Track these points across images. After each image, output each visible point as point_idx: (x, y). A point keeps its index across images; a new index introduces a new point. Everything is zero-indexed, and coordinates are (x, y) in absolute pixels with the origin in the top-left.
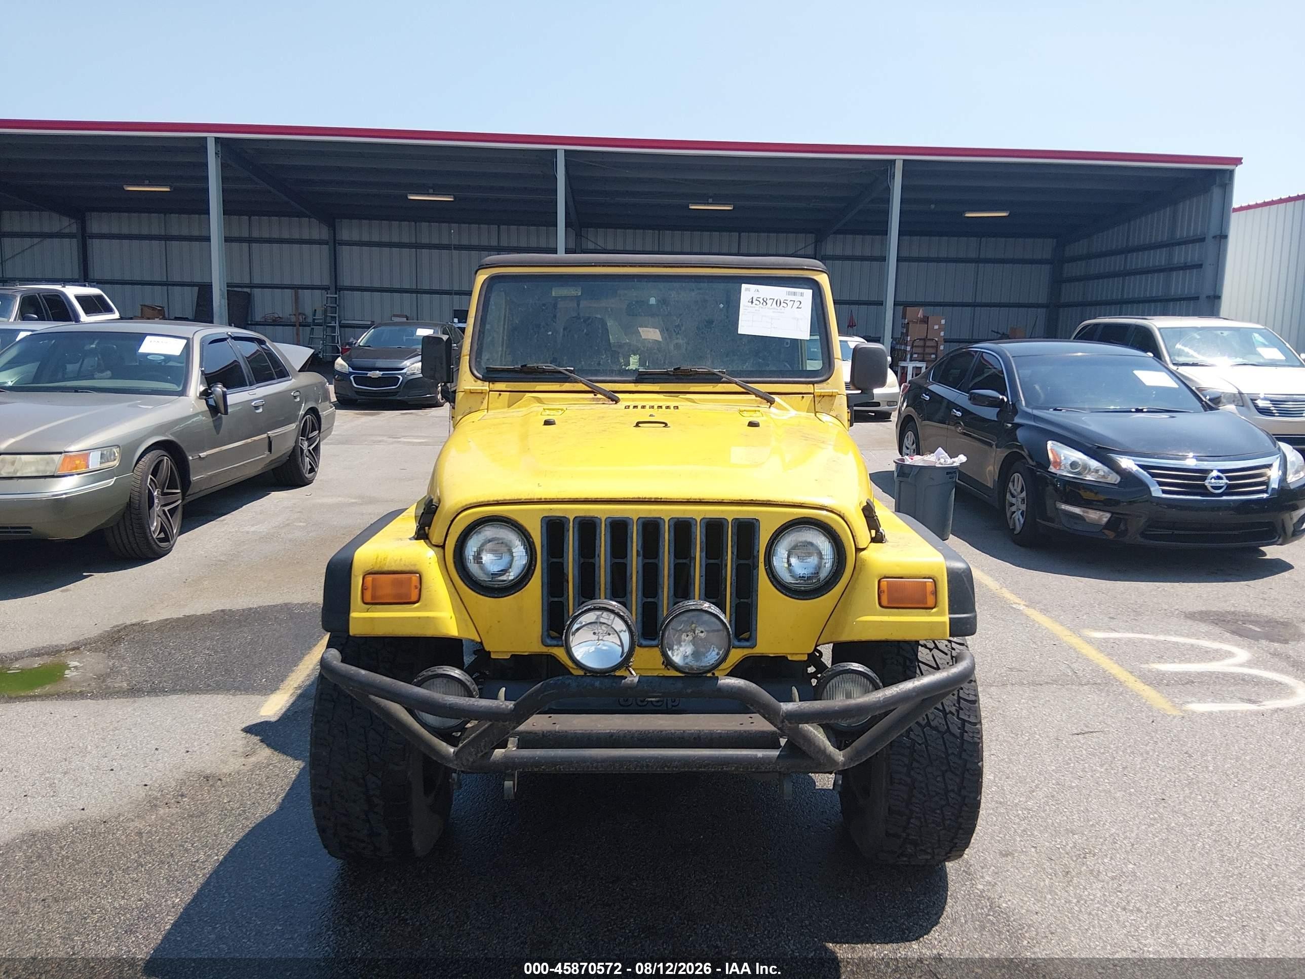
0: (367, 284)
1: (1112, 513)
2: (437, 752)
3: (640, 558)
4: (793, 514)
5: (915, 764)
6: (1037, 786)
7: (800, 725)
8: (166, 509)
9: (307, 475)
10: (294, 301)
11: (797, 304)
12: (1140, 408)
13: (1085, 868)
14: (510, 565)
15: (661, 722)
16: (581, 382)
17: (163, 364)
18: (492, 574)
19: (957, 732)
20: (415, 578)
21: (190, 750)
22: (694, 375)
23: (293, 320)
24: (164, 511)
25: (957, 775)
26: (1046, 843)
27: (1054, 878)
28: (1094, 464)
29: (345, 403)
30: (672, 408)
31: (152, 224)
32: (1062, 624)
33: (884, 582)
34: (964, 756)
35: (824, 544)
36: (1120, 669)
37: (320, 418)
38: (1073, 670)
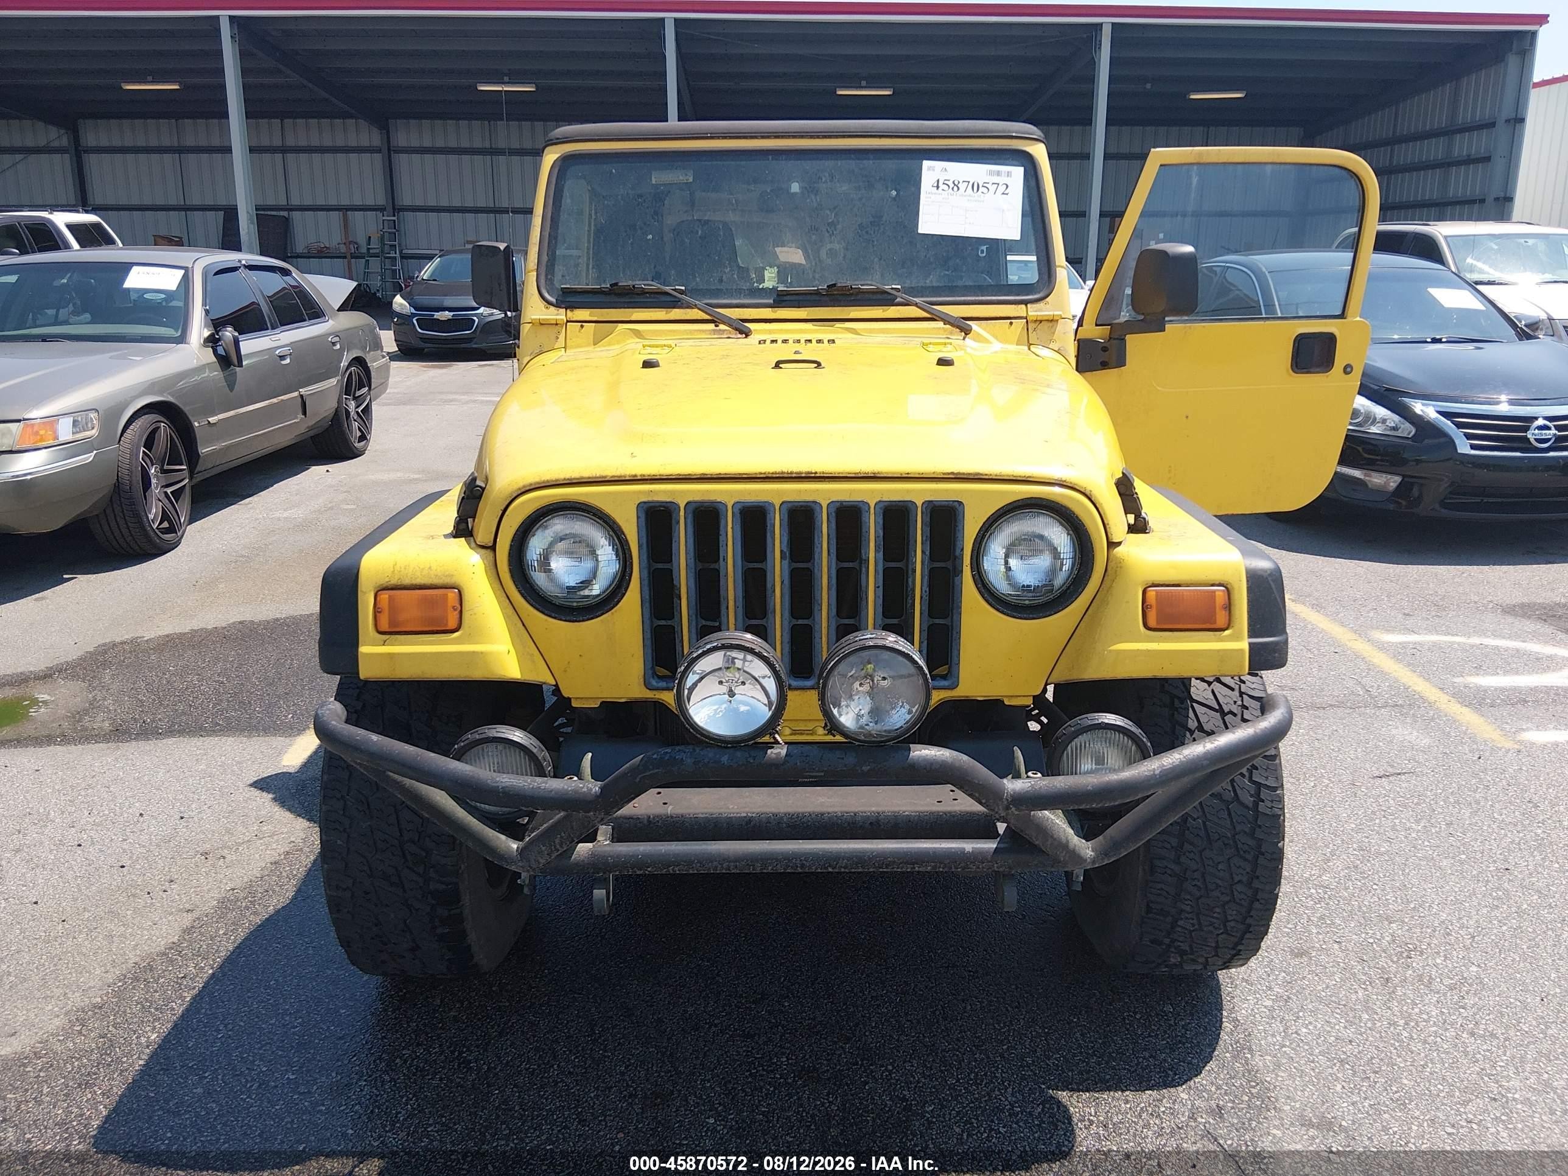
0: (432, 202)
1: (1404, 476)
2: (492, 850)
3: (786, 562)
4: (1014, 493)
5: (1187, 846)
6: (1333, 853)
7: (1032, 813)
8: (169, 490)
9: (356, 445)
10: (342, 225)
11: (1002, 188)
12: (1438, 337)
13: (1410, 972)
14: (594, 574)
15: (822, 800)
16: (696, 306)
17: (164, 304)
18: (568, 587)
19: (1249, 800)
20: (452, 595)
21: (186, 816)
22: (857, 294)
23: (342, 251)
24: (166, 493)
25: (1246, 860)
26: (1354, 936)
27: (1369, 988)
28: (1380, 411)
29: (408, 352)
30: (826, 342)
31: (162, 132)
32: (1342, 624)
33: (1152, 593)
34: (1259, 834)
35: (1060, 537)
36: (1427, 684)
37: (370, 371)
38: (1364, 687)
